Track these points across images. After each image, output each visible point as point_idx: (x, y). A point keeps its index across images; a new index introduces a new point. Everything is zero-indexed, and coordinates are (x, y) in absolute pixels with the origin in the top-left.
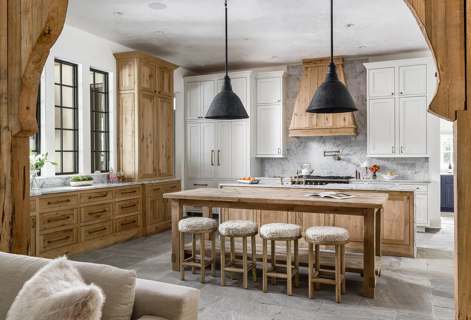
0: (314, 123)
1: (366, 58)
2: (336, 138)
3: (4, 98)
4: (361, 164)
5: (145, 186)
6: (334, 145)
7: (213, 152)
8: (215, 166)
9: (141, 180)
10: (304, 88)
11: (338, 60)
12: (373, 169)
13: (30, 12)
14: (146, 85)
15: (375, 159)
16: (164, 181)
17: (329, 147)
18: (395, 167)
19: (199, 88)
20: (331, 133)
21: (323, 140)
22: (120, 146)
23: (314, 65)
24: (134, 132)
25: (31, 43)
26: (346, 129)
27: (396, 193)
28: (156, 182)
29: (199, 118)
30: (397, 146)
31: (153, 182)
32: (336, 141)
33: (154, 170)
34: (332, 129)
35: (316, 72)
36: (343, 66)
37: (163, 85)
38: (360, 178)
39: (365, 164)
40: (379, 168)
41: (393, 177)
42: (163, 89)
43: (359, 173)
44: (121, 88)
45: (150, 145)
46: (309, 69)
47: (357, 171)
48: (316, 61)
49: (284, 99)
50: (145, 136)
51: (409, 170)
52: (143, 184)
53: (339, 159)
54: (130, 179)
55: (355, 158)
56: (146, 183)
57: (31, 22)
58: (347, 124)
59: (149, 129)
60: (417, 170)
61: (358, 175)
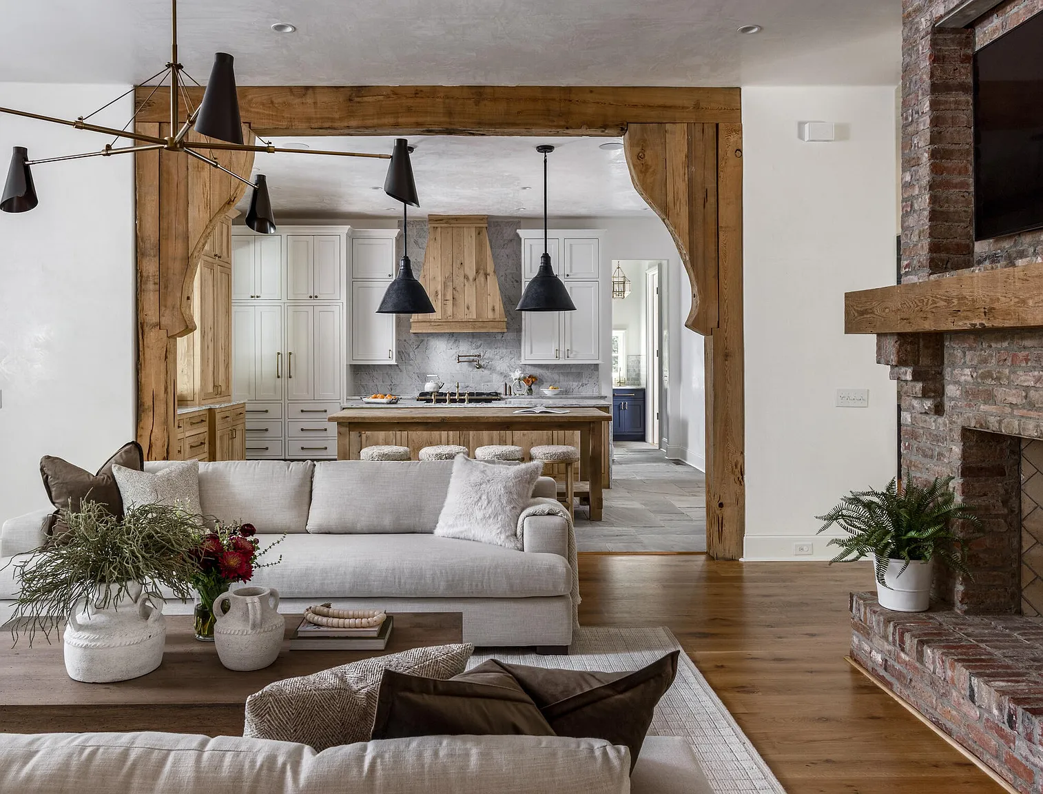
0: (450, 312)
1: (517, 220)
2: (473, 335)
3: (151, 282)
4: (512, 374)
5: (215, 412)
6: (471, 345)
7: (280, 355)
8: (283, 379)
9: (203, 402)
10: (431, 259)
11: (482, 222)
12: (528, 381)
15: (530, 367)
16: (230, 403)
17: (465, 348)
18: (556, 377)
19: (252, 246)
20: (474, 328)
21: (454, 338)
23: (446, 225)
25: (208, 212)
26: (496, 324)
29: (252, 297)
30: (562, 349)
32: (475, 340)
34: (476, 323)
35: (450, 234)
38: (511, 394)
39: (517, 374)
40: (536, 378)
41: (557, 391)
42: (222, 251)
43: (510, 387)
45: (210, 343)
46: (439, 229)
47: (506, 384)
48: (449, 219)
50: (206, 330)
51: (574, 381)
52: (209, 409)
53: (480, 367)
54: (183, 402)
55: (501, 365)
56: (213, 406)
57: (208, 184)
58: (497, 316)
59: (210, 320)
60: (585, 382)
61: (508, 390)
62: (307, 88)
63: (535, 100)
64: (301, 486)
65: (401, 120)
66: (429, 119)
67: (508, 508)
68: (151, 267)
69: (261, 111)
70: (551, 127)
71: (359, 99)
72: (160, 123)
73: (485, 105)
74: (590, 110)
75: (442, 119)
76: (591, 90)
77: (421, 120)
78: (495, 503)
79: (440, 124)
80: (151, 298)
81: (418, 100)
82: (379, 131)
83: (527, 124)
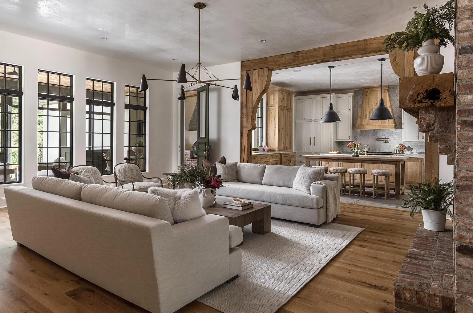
6: (382, 134)
7: (311, 138)
8: (312, 145)
9: (279, 151)
12: (403, 148)
13: (257, 83)
14: (281, 104)
16: (289, 152)
17: (380, 135)
19: (303, 103)
21: (375, 132)
22: (268, 135)
24: (275, 128)
26: (390, 126)
27: (415, 159)
28: (286, 152)
29: (303, 119)
30: (420, 135)
31: (285, 153)
33: (284, 147)
34: (381, 126)
36: (388, 90)
37: (288, 103)
38: (397, 153)
39: (398, 145)
42: (288, 105)
44: (269, 105)
45: (282, 133)
47: (395, 149)
49: (352, 109)
50: (280, 129)
52: (280, 153)
53: (385, 142)
54: (273, 151)
55: (394, 142)
56: (282, 153)
57: (258, 87)
58: (390, 123)
59: (282, 126)
62: (283, 55)
63: (354, 46)
64: (262, 171)
65: (310, 60)
66: (318, 58)
67: (309, 181)
68: (244, 111)
69: (271, 63)
70: (359, 54)
71: (297, 56)
72: (247, 71)
73: (336, 51)
74: (374, 46)
75: (323, 58)
76: (375, 39)
77: (315, 59)
78: (305, 179)
79: (321, 59)
80: (244, 119)
81: (315, 53)
82: (304, 64)
83: (350, 55)
